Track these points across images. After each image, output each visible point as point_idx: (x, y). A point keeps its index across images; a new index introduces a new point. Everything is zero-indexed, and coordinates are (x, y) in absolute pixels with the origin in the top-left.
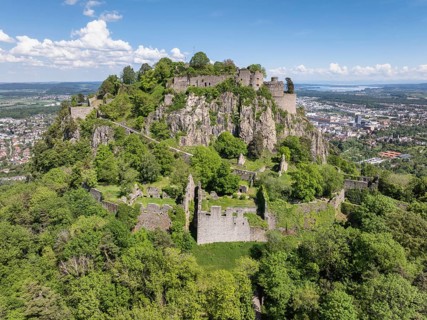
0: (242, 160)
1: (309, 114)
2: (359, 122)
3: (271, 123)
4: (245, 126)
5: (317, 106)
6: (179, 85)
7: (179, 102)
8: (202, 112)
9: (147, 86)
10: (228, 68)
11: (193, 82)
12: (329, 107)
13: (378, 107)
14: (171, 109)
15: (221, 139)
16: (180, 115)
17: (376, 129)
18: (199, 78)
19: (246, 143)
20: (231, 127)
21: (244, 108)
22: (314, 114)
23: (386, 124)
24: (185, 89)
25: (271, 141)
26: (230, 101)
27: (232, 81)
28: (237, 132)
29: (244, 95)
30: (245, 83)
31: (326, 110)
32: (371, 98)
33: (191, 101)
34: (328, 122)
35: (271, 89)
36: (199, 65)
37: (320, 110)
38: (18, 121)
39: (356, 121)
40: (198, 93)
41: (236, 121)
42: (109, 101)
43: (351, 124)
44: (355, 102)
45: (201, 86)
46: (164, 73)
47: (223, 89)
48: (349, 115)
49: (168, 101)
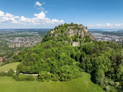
0: (78, 38)
1: (99, 37)
2: (113, 39)
3: (83, 33)
4: (79, 34)
5: (102, 35)
6: (69, 28)
7: (69, 30)
8: (72, 32)
9: (63, 28)
10: (76, 25)
11: (71, 27)
12: (105, 36)
13: (120, 36)
14: (67, 31)
15: (75, 35)
16: (69, 32)
17: (117, 41)
18: (72, 26)
19: (79, 36)
20: (77, 34)
21: (79, 31)
22: (100, 37)
23: (121, 40)
24: (70, 28)
25: (83, 36)
26: (77, 30)
27: (77, 27)
28: (78, 34)
29: (79, 29)
30: (79, 27)
31: (104, 36)
32: (118, 33)
33: (70, 30)
34: (104, 39)
35: (83, 28)
36: (72, 24)
37: (102, 36)
38: (23, 38)
39: (112, 39)
40: (72, 29)
41: (78, 33)
42: (57, 30)
43: (110, 40)
44: (113, 34)
45: (72, 28)
46: (66, 26)
47: (76, 28)
48: (110, 37)
49: (67, 30)
